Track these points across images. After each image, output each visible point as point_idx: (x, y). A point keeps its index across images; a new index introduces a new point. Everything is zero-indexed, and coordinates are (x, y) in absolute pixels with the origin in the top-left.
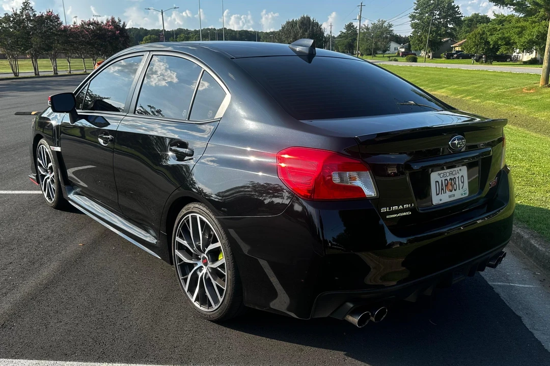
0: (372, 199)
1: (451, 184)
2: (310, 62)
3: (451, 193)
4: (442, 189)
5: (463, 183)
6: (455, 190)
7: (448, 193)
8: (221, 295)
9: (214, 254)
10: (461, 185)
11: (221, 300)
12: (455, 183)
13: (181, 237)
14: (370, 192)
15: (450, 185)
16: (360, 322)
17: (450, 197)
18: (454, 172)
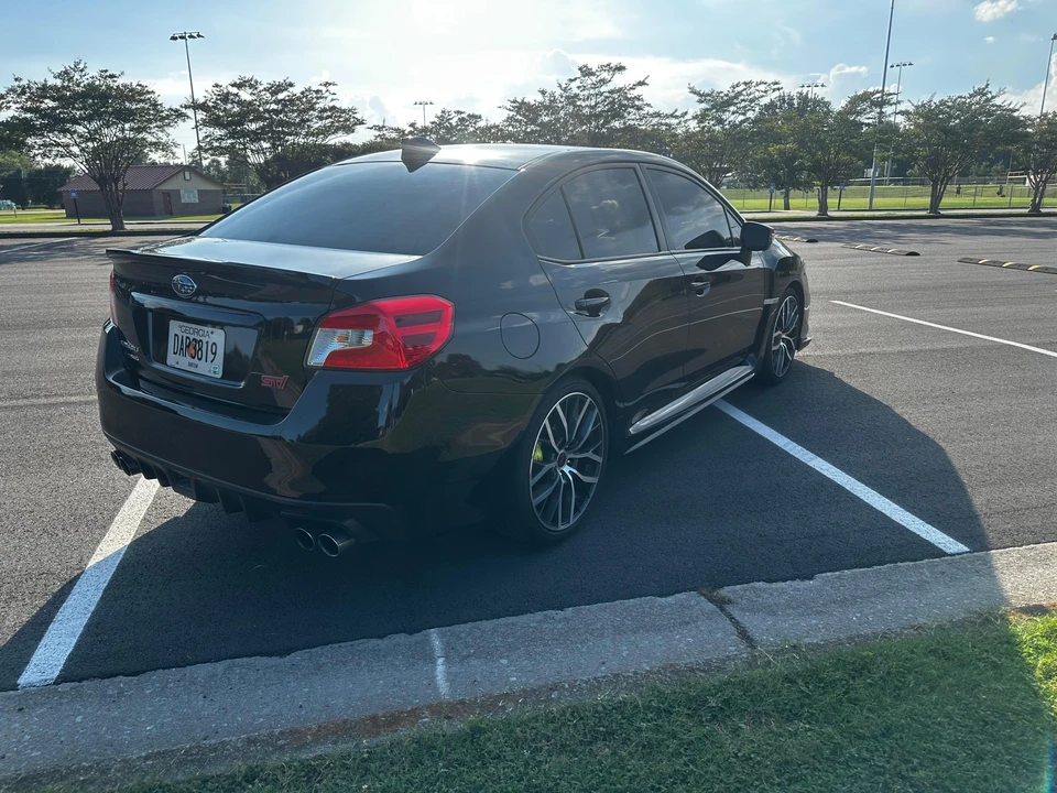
1: (195, 348)
3: (192, 361)
4: (182, 349)
5: (215, 354)
6: (200, 359)
7: (189, 359)
10: (211, 356)
12: (200, 349)
15: (193, 348)
18: (201, 333)
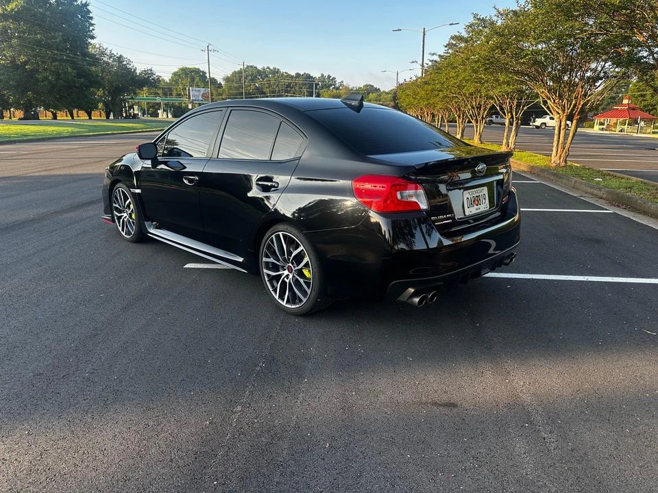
0: (425, 210)
2: (359, 112)
3: (477, 207)
4: (472, 204)
5: (485, 199)
6: (480, 205)
7: (476, 207)
8: (309, 288)
9: (299, 259)
10: (484, 201)
11: (309, 292)
12: (480, 200)
13: (267, 256)
14: (424, 206)
15: (476, 201)
16: (420, 302)
17: (477, 209)
18: (479, 191)
